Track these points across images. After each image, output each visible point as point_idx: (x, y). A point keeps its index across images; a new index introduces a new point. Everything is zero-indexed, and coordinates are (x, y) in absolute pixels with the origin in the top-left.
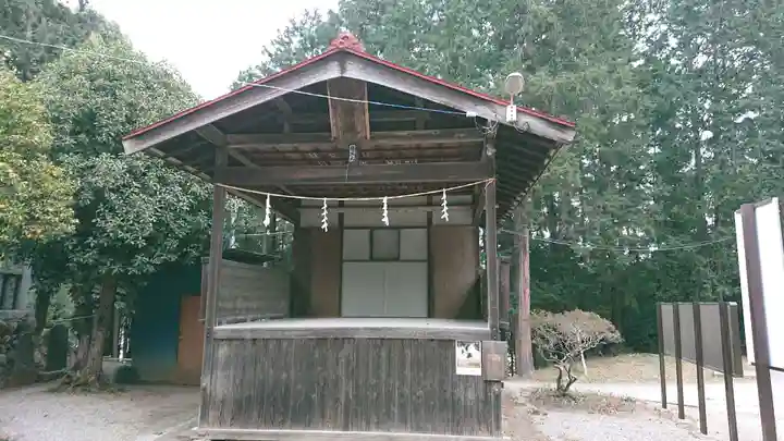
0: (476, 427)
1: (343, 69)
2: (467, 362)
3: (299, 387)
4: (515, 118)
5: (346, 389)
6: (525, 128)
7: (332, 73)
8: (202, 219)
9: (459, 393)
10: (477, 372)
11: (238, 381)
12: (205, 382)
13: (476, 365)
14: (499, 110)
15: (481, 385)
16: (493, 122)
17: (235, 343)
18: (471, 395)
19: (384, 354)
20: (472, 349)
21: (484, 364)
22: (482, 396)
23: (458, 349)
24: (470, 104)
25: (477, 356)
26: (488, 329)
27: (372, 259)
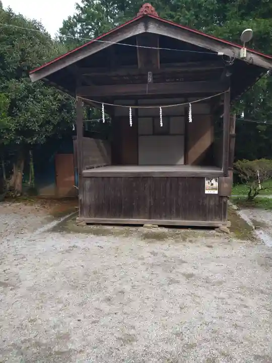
0: (214, 217)
1: (146, 28)
2: (211, 188)
3: (126, 199)
4: (245, 56)
5: (149, 201)
6: (251, 61)
7: (140, 30)
8: (64, 114)
9: (206, 202)
10: (216, 192)
11: (96, 197)
12: (81, 197)
13: (215, 189)
14: (236, 50)
15: (217, 199)
16: (233, 58)
17: (93, 179)
18: (212, 203)
19: (168, 185)
20: (213, 181)
21: (219, 189)
22: (217, 203)
23: (206, 182)
24: (219, 47)
25: (216, 184)
26: (222, 171)
27: (154, 134)
